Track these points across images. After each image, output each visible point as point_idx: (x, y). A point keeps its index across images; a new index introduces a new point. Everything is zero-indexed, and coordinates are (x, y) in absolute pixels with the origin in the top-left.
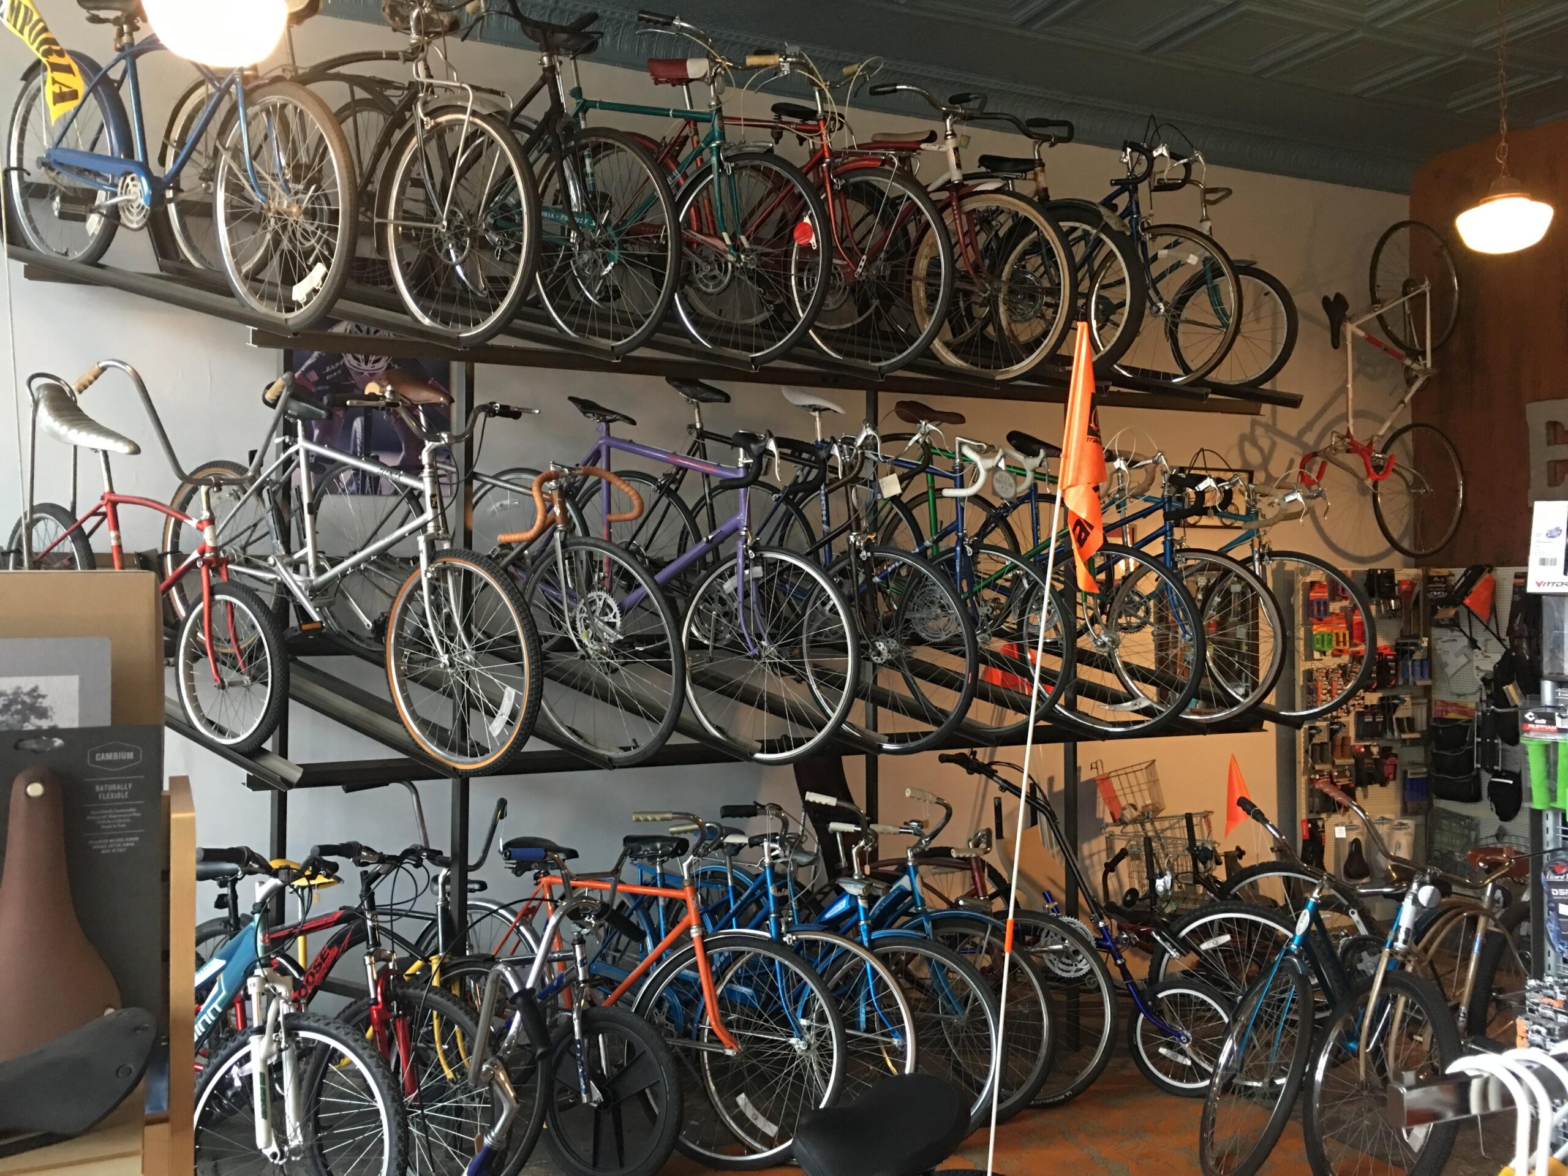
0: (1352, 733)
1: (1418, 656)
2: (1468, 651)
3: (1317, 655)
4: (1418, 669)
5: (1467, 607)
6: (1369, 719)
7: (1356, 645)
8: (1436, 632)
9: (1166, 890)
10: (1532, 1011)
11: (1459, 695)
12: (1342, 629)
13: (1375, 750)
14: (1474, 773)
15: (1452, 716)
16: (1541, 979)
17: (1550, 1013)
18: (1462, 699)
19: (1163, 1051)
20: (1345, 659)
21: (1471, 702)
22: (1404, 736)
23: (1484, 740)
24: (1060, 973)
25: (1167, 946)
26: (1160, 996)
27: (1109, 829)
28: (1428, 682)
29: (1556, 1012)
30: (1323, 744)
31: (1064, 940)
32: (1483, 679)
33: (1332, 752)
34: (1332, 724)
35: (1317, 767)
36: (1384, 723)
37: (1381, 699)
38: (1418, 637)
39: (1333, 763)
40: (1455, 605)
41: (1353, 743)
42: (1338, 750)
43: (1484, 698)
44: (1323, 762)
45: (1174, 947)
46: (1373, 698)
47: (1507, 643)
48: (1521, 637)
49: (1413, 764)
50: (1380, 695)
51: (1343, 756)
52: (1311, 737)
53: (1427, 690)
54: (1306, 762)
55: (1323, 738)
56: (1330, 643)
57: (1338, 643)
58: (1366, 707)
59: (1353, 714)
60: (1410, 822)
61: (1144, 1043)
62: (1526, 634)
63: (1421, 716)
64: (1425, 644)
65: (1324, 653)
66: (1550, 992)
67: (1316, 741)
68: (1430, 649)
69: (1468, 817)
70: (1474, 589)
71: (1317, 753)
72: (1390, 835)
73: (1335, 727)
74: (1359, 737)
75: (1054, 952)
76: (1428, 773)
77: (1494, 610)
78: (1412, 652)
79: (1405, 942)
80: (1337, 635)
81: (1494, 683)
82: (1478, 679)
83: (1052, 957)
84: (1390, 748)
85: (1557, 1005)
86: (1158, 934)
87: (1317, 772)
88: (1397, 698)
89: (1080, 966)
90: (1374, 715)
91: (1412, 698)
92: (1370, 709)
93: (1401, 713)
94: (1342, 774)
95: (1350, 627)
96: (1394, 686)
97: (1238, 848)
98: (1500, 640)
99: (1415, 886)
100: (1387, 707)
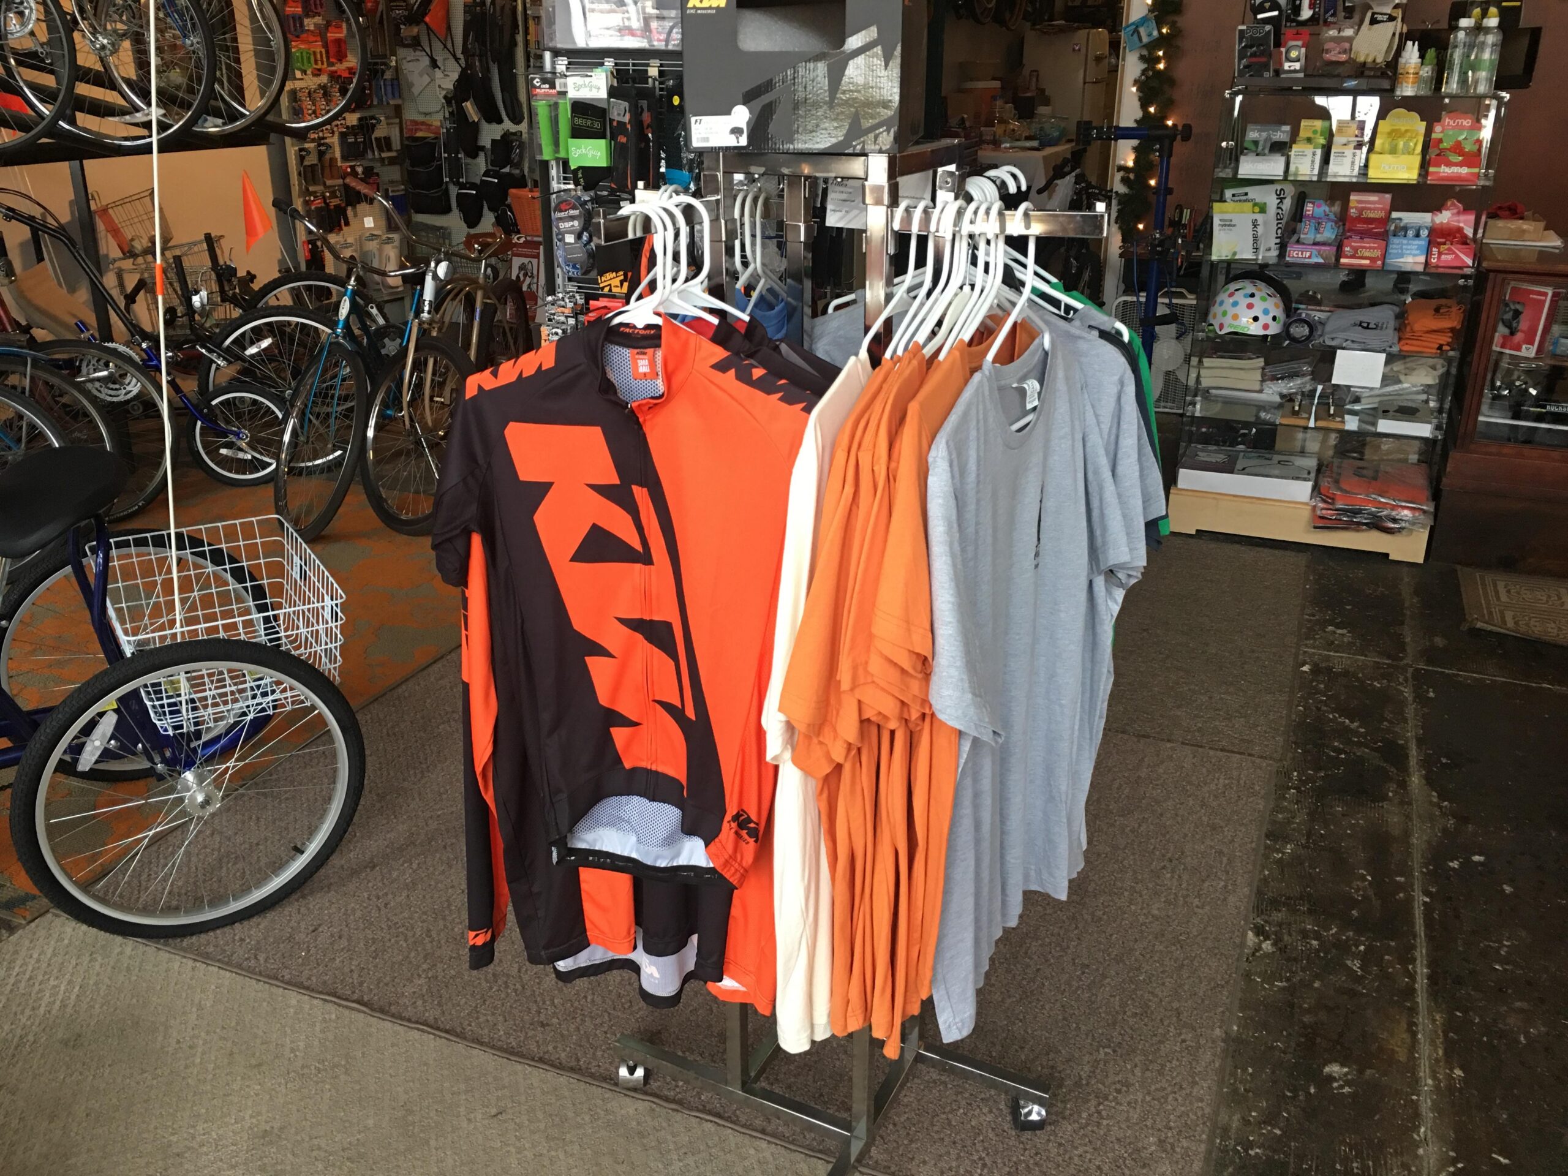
0: (338, 154)
1: (388, 75)
2: (430, 70)
3: (298, 74)
4: (389, 88)
5: (426, 24)
6: (351, 140)
7: (333, 65)
8: (402, 52)
9: (203, 305)
10: (550, 320)
11: (426, 114)
12: (318, 46)
13: (360, 170)
14: (444, 187)
15: (419, 134)
16: (554, 294)
17: (562, 319)
18: (428, 118)
19: (223, 451)
20: (324, 79)
21: (436, 120)
22: (384, 155)
23: (450, 155)
24: (109, 399)
25: (214, 357)
26: (214, 403)
27: (117, 264)
28: (399, 102)
29: (567, 317)
30: (312, 166)
31: (107, 365)
32: (445, 97)
33: (323, 174)
34: (319, 145)
35: (311, 189)
36: (364, 142)
37: (360, 119)
38: (385, 56)
39: (324, 184)
40: (418, 24)
41: (339, 164)
42: (327, 171)
43: (447, 115)
44: (315, 183)
45: (219, 356)
46: (352, 119)
47: (462, 62)
48: (473, 55)
49: (392, 182)
50: (357, 116)
51: (332, 177)
52: (302, 159)
53: (398, 110)
54: (300, 184)
55: (312, 160)
56: (309, 62)
57: (316, 63)
58: (347, 127)
59: (336, 135)
60: (396, 236)
61: (204, 448)
62: (478, 52)
63: (395, 134)
64: (393, 64)
65: (304, 72)
66: (562, 303)
67: (306, 163)
68: (397, 69)
69: (441, 228)
70: (432, 7)
71: (310, 174)
72: (380, 250)
73: (322, 148)
74: (345, 158)
75: (99, 379)
76: (406, 190)
77: (449, 28)
78: (383, 72)
79: (429, 312)
80: (315, 53)
81: (455, 98)
82: (441, 96)
83: (97, 384)
84: (372, 168)
85: (567, 311)
86: (202, 347)
87: (310, 194)
88: (373, 118)
89: (129, 388)
90: (355, 135)
91: (387, 118)
92: (351, 130)
93: (379, 132)
94: (333, 195)
95: (326, 46)
96: (371, 106)
97: (248, 273)
98: (457, 59)
99: (433, 264)
100: (366, 127)
